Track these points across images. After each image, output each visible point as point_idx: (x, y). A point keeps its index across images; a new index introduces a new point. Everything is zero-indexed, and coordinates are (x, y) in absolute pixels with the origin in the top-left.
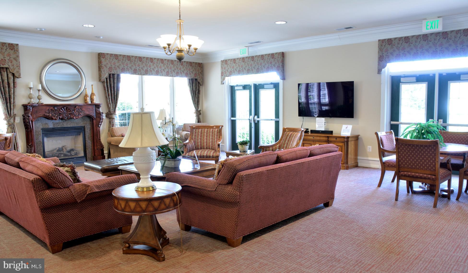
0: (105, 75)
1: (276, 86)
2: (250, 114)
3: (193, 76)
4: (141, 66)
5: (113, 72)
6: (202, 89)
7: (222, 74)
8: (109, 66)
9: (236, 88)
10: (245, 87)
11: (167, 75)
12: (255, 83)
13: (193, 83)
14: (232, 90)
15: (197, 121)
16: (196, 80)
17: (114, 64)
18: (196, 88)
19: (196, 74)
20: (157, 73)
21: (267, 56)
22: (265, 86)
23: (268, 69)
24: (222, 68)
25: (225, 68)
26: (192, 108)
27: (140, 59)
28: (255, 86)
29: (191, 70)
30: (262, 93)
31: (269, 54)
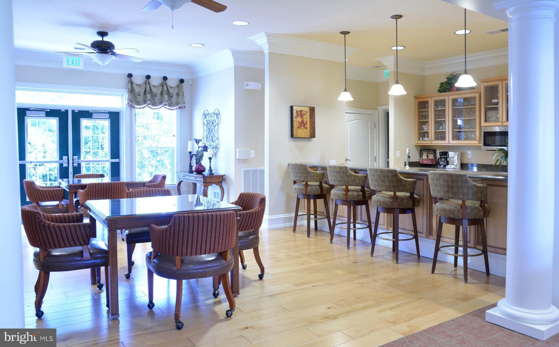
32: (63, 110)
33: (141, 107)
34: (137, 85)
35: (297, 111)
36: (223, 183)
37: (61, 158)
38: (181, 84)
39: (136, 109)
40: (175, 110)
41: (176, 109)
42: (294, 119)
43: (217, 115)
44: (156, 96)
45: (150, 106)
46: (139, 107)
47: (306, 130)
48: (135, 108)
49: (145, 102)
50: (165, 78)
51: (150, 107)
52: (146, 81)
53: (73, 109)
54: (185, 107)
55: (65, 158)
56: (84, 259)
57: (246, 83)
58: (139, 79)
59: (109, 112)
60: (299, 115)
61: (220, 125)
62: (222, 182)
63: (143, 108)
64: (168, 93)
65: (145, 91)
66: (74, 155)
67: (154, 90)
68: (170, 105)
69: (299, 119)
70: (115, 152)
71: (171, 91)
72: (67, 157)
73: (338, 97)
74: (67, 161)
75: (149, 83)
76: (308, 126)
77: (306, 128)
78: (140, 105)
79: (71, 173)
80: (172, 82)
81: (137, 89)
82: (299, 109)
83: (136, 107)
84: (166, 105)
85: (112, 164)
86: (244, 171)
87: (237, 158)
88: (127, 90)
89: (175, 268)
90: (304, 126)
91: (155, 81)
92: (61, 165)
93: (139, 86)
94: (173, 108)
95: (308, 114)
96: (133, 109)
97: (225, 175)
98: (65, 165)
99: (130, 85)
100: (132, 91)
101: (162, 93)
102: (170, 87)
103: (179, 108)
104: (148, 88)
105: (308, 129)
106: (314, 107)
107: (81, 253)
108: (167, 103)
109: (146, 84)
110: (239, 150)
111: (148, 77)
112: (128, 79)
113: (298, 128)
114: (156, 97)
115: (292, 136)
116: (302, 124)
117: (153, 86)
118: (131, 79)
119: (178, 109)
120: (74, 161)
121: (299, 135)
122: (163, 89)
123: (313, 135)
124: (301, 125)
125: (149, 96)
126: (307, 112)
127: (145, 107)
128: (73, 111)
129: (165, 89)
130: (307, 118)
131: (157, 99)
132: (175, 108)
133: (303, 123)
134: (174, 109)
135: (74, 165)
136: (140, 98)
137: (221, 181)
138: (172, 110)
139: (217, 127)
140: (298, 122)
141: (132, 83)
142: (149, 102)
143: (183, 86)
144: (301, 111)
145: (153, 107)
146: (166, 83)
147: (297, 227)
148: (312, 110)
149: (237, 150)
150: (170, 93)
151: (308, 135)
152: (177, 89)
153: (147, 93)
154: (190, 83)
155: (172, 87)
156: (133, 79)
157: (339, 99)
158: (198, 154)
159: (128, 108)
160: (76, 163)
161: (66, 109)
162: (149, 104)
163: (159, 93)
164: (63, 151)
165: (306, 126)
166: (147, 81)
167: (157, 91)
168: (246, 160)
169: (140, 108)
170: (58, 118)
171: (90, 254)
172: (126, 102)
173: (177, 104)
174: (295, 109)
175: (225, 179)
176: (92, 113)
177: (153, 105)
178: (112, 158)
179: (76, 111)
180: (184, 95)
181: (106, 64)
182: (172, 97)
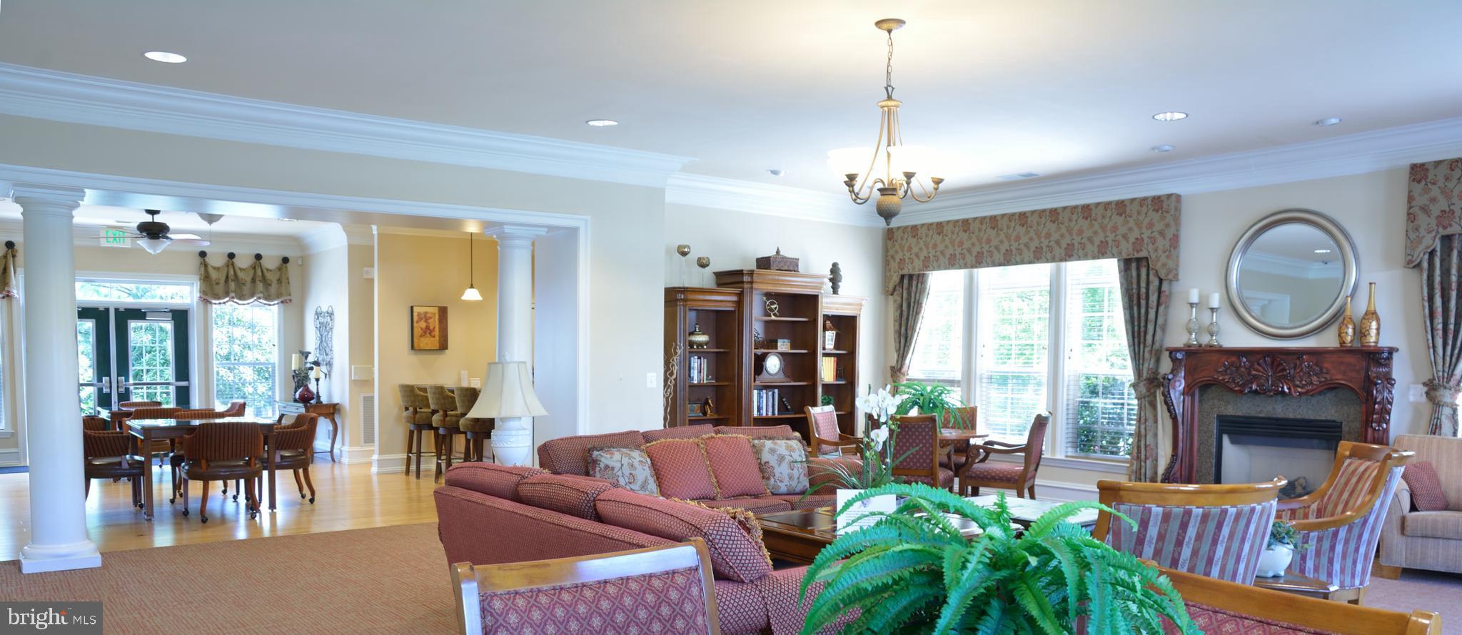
8: (1440, 205)
32: (102, 309)
33: (222, 301)
34: (214, 268)
35: (419, 314)
36: (335, 415)
37: (100, 380)
38: (284, 265)
39: (214, 305)
40: (276, 306)
41: (278, 304)
42: (415, 324)
43: (331, 314)
44: (244, 284)
45: (235, 300)
46: (217, 302)
47: (433, 339)
48: (211, 303)
49: (227, 294)
50: (258, 257)
51: (236, 302)
52: (228, 261)
53: (117, 307)
54: (290, 300)
55: (105, 379)
56: (123, 468)
57: (365, 269)
58: (217, 260)
59: (171, 311)
60: (421, 319)
61: (334, 330)
62: (333, 414)
63: (224, 303)
64: (264, 279)
65: (227, 277)
66: (119, 375)
67: (241, 275)
68: (268, 298)
69: (423, 324)
70: (182, 370)
71: (268, 275)
72: (108, 378)
73: (463, 295)
74: (108, 385)
75: (233, 264)
76: (437, 333)
77: (434, 337)
78: (219, 299)
79: (115, 402)
80: (270, 263)
81: (214, 275)
82: (423, 310)
83: (214, 301)
84: (259, 298)
85: (178, 389)
86: (364, 398)
87: (353, 378)
88: (198, 277)
89: (202, 471)
90: (430, 333)
91: (243, 262)
92: (100, 390)
93: (217, 269)
94: (272, 303)
95: (437, 317)
96: (209, 305)
97: (338, 404)
98: (106, 390)
99: (203, 269)
100: (206, 278)
101: (254, 280)
102: (267, 270)
103: (282, 302)
104: (232, 272)
105: (437, 338)
106: (447, 307)
107: (120, 463)
108: (261, 295)
109: (228, 266)
110: (355, 368)
111: (231, 256)
112: (199, 259)
113: (421, 336)
114: (244, 287)
115: (413, 348)
116: (428, 331)
117: (240, 269)
118: (204, 260)
119: (280, 304)
120: (120, 384)
121: (422, 346)
122: (255, 272)
123: (443, 346)
124: (425, 332)
125: (232, 285)
126: (434, 314)
127: (227, 302)
128: (117, 310)
129: (259, 273)
130: (435, 323)
131: (246, 289)
132: (276, 302)
133: (429, 329)
134: (274, 305)
135: (120, 390)
136: (220, 289)
137: (331, 411)
138: (270, 305)
139: (330, 334)
140: (421, 329)
141: (206, 266)
142: (233, 295)
143: (288, 267)
144: (426, 313)
145: (240, 302)
146: (260, 263)
147: (421, 473)
148: (443, 312)
149: (353, 367)
150: (267, 278)
151: (436, 345)
152: (279, 273)
153: (230, 280)
154: (300, 262)
155: (271, 270)
156: (206, 259)
157: (463, 298)
158: (300, 373)
159: (201, 304)
160: (122, 387)
161: (107, 306)
162: (233, 298)
163: (249, 279)
164: (102, 367)
165: (433, 334)
166: (231, 262)
167: (246, 277)
168: (367, 381)
169: (220, 303)
170: (94, 320)
171: (129, 464)
172: (197, 295)
173: (278, 296)
174: (415, 309)
175: (339, 410)
176: (145, 313)
177: (240, 299)
178: (178, 379)
179: (122, 310)
180: (289, 283)
181: (158, 252)
182: (270, 285)
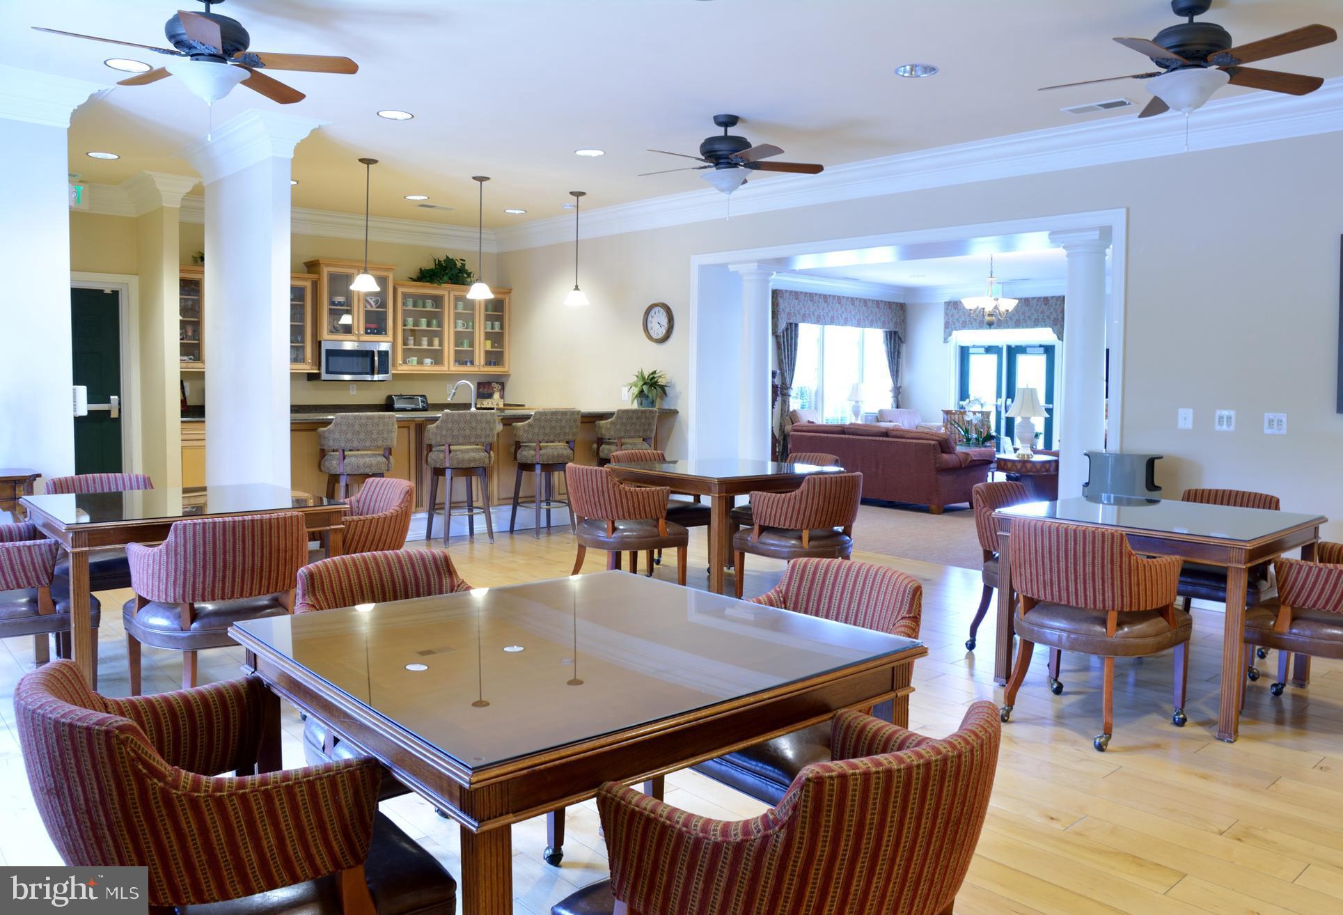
0: (782, 326)
1: (1049, 350)
2: (999, 395)
3: (892, 327)
4: (826, 310)
5: (791, 321)
6: (904, 349)
7: (947, 325)
8: (787, 310)
9: (971, 350)
10: (989, 350)
11: (858, 325)
12: (1010, 344)
13: (891, 339)
14: (964, 353)
15: (895, 405)
16: (895, 332)
17: (794, 307)
18: (895, 347)
19: (896, 323)
20: (845, 323)
21: (1035, 301)
22: (1028, 349)
23: (1036, 323)
24: (946, 314)
25: (952, 316)
26: (889, 383)
27: (825, 297)
28: (1009, 348)
29: (891, 317)
30: (1021, 359)
31: (1040, 298)
